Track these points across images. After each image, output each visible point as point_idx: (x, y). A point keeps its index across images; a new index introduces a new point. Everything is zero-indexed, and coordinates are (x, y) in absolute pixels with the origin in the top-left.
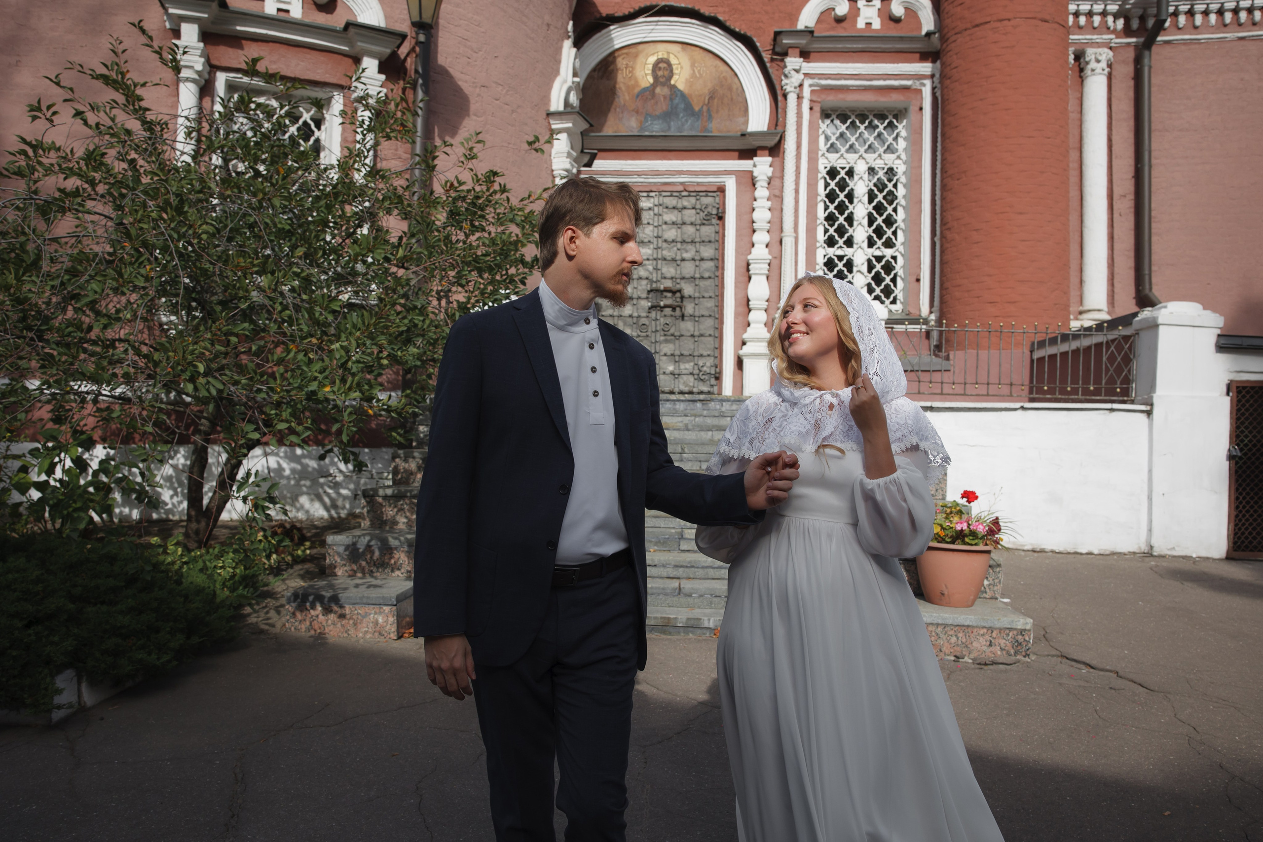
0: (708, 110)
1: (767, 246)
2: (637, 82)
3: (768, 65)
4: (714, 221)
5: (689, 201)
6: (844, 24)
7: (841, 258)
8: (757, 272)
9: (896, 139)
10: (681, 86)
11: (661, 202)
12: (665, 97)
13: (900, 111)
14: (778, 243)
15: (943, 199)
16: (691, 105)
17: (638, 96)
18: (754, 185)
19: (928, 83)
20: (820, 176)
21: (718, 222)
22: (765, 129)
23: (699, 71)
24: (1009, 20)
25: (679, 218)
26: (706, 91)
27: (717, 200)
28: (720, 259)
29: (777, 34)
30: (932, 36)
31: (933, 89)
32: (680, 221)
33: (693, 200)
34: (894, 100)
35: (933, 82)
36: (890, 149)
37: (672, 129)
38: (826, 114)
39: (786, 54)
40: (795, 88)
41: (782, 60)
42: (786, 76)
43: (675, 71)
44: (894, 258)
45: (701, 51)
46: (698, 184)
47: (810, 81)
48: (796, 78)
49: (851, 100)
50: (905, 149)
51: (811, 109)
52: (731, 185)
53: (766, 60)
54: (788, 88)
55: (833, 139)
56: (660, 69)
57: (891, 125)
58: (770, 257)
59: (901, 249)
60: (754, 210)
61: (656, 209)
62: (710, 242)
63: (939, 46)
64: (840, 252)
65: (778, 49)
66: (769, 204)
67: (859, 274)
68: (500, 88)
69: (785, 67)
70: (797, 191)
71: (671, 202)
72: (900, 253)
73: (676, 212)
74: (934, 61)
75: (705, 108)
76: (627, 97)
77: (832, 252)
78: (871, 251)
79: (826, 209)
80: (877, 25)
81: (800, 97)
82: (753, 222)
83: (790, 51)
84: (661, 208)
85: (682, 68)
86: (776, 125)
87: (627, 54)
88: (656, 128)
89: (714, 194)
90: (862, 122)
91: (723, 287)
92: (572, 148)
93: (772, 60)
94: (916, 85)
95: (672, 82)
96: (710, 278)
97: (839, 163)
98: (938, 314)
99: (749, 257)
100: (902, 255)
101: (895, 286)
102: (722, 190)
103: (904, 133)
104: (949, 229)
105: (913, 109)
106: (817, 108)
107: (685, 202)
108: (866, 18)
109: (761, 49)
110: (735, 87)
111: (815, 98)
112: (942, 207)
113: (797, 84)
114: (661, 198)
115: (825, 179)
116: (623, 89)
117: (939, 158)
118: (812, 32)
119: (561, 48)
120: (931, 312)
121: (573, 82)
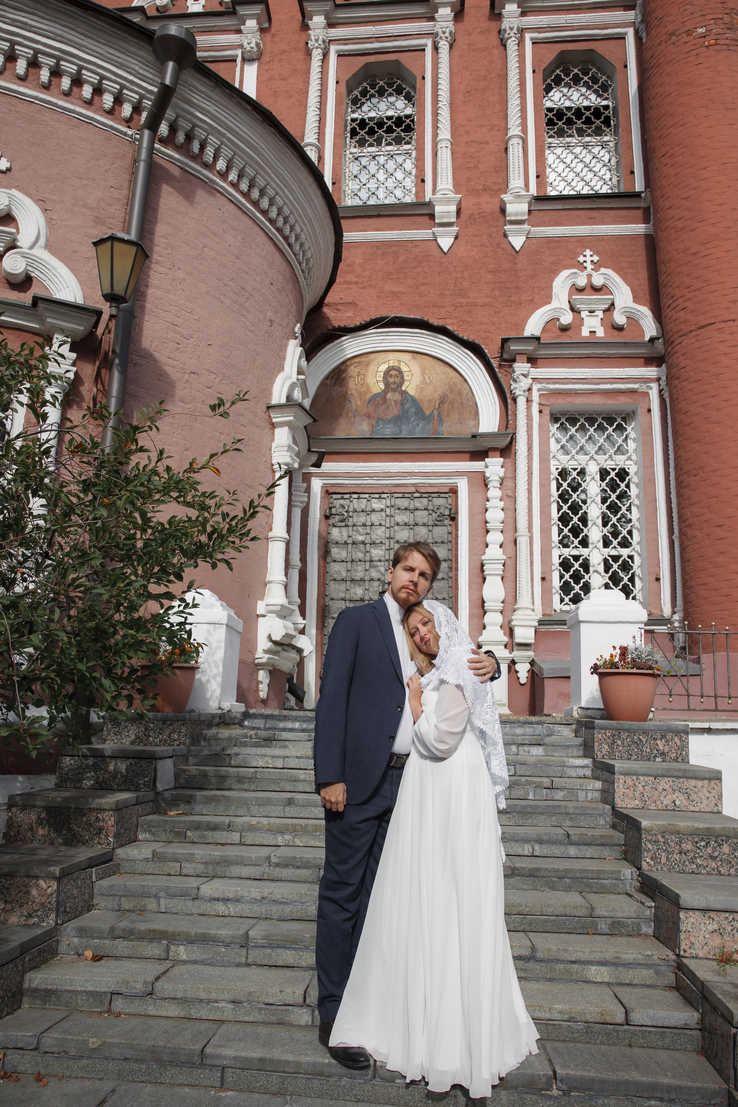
0: (439, 414)
1: (501, 546)
2: (368, 388)
3: (497, 370)
4: (447, 522)
5: (421, 502)
6: (568, 333)
7: (576, 558)
8: (492, 572)
9: (626, 440)
10: (412, 392)
11: (393, 504)
12: (396, 402)
13: (628, 414)
14: (513, 544)
15: (679, 496)
16: (422, 409)
17: (369, 401)
18: (486, 485)
19: (655, 386)
20: (552, 477)
21: (451, 523)
22: (496, 430)
23: (429, 378)
24: (734, 321)
25: (412, 520)
26: (437, 396)
27: (450, 501)
28: (454, 560)
29: (504, 341)
30: (656, 341)
31: (660, 391)
32: (412, 522)
33: (425, 501)
34: (621, 403)
35: (660, 385)
36: (619, 451)
37: (404, 432)
38: (555, 419)
39: (514, 360)
40: (524, 391)
41: (511, 366)
42: (515, 381)
43: (406, 378)
44: (631, 557)
45: (431, 359)
46: (430, 485)
47: (539, 386)
48: (524, 383)
49: (579, 403)
50: (635, 451)
51: (540, 412)
52: (463, 486)
53: (494, 365)
54: (517, 392)
55: (564, 441)
56: (391, 376)
57: (620, 428)
58: (505, 557)
59: (638, 548)
60: (486, 510)
61: (388, 510)
62: (443, 542)
63: (663, 351)
64: (575, 552)
65: (505, 356)
66: (502, 504)
67: (595, 574)
68: (214, 376)
69: (514, 372)
70: (530, 491)
71: (404, 503)
72: (637, 552)
73: (408, 512)
74: (659, 366)
75: (436, 412)
76: (359, 403)
77: (567, 552)
78: (606, 550)
79: (559, 511)
80: (600, 333)
81: (529, 401)
82: (486, 522)
83: (518, 357)
84: (393, 509)
85: (412, 375)
86: (507, 427)
87: (358, 362)
88: (388, 431)
89: (447, 495)
90: (592, 426)
91: (457, 588)
92: (295, 442)
93: (500, 366)
94: (643, 388)
95: (403, 388)
96: (443, 579)
97: (570, 465)
98: (682, 614)
99: (483, 558)
100: (639, 554)
101: (634, 586)
102: (454, 491)
103: (633, 435)
104: (689, 526)
105: (641, 411)
106: (546, 411)
107: (417, 503)
108: (590, 327)
109: (489, 355)
110: (464, 392)
111: (543, 402)
112: (679, 504)
113: (526, 388)
114: (393, 500)
115: (557, 479)
116: (355, 395)
117: (672, 457)
118: (538, 339)
119: (286, 346)
120: (674, 613)
121: (298, 380)
